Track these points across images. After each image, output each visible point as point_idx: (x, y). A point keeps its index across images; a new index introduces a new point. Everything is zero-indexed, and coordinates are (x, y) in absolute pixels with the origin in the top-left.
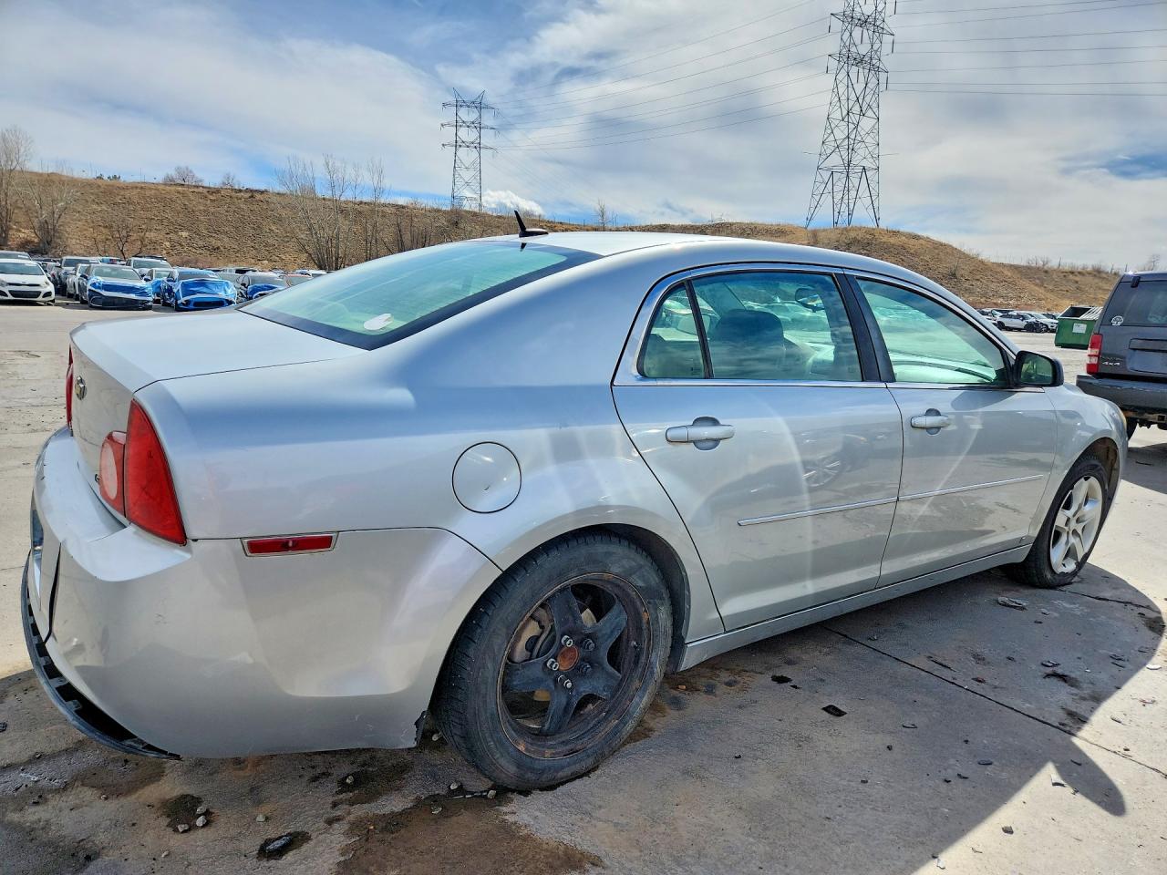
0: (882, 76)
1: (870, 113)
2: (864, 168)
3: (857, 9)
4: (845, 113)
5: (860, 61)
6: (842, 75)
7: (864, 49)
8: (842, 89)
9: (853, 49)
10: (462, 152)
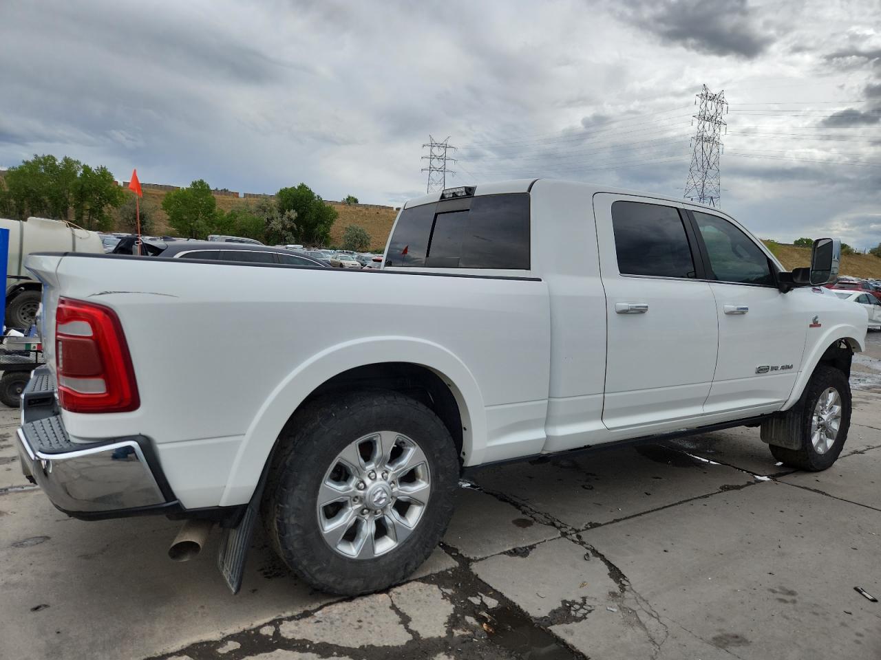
0: (721, 146)
1: (714, 167)
2: (712, 198)
3: (707, 113)
4: (699, 166)
5: (708, 140)
6: (699, 147)
7: (710, 133)
8: (699, 155)
9: (705, 134)
10: (434, 174)
